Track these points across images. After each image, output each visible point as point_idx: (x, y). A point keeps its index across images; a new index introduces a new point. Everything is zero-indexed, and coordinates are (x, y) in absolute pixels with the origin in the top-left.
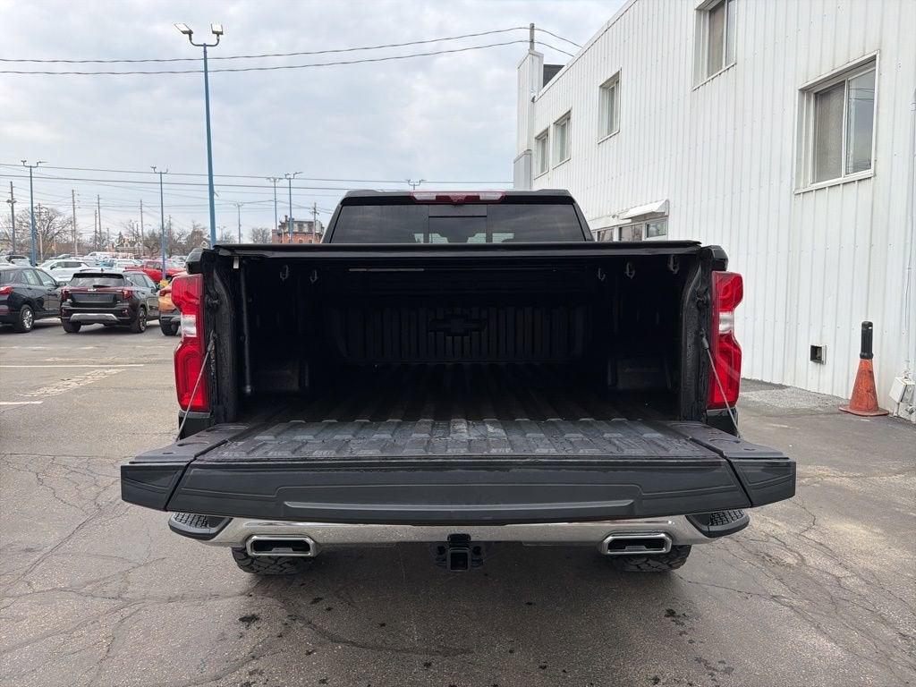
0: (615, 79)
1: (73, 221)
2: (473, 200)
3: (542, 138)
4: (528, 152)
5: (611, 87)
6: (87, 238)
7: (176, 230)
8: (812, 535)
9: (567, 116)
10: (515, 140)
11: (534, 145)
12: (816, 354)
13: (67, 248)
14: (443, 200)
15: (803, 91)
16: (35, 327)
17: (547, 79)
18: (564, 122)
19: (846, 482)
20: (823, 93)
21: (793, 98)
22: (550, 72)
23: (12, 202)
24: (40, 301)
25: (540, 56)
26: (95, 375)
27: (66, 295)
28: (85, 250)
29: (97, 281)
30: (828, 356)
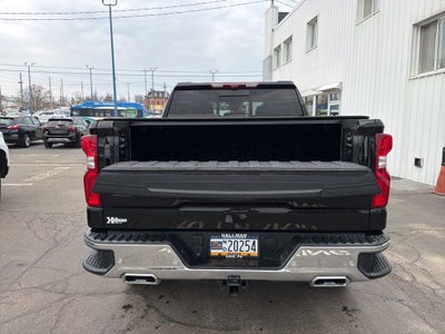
0: (315, 19)
1: (50, 92)
2: (242, 87)
3: (277, 50)
4: (270, 57)
5: (313, 23)
6: (57, 100)
7: (99, 96)
8: (419, 264)
9: (290, 39)
10: (264, 51)
11: (273, 53)
12: (417, 162)
13: (48, 105)
14: (227, 87)
15: (414, 25)
16: (31, 145)
17: (280, 19)
18: (288, 41)
19: (435, 233)
20: (425, 27)
21: (408, 29)
22: (282, 16)
23: (21, 83)
24: (34, 132)
25: (277, 8)
26: (59, 170)
27: (46, 129)
28: (56, 106)
29: (60, 123)
30: (424, 163)
